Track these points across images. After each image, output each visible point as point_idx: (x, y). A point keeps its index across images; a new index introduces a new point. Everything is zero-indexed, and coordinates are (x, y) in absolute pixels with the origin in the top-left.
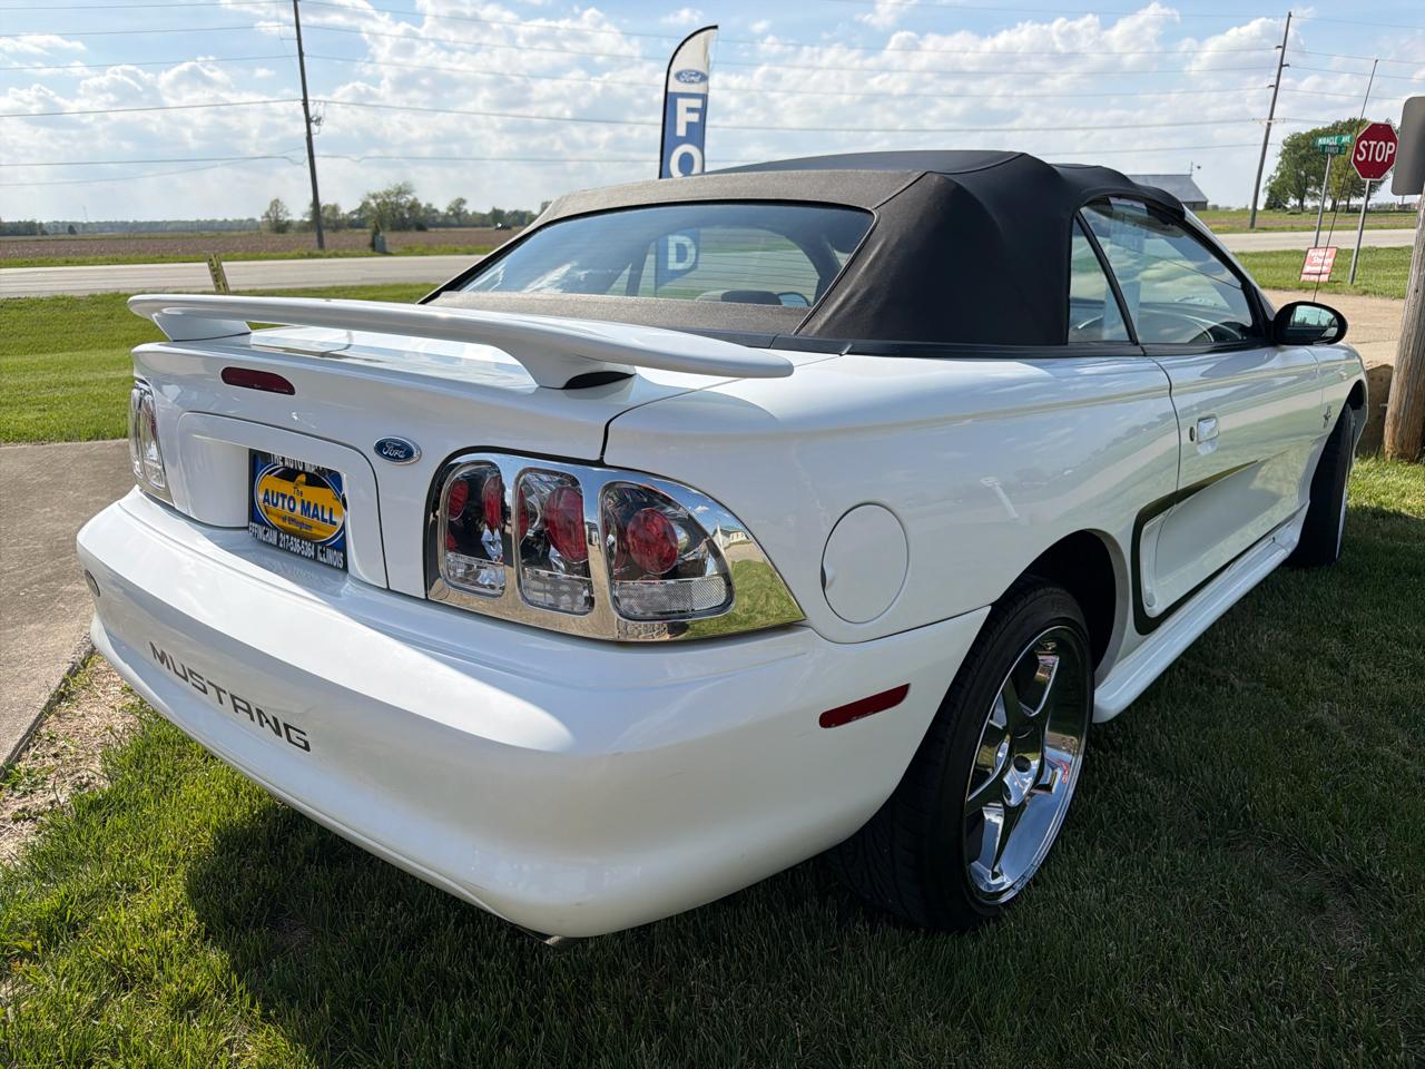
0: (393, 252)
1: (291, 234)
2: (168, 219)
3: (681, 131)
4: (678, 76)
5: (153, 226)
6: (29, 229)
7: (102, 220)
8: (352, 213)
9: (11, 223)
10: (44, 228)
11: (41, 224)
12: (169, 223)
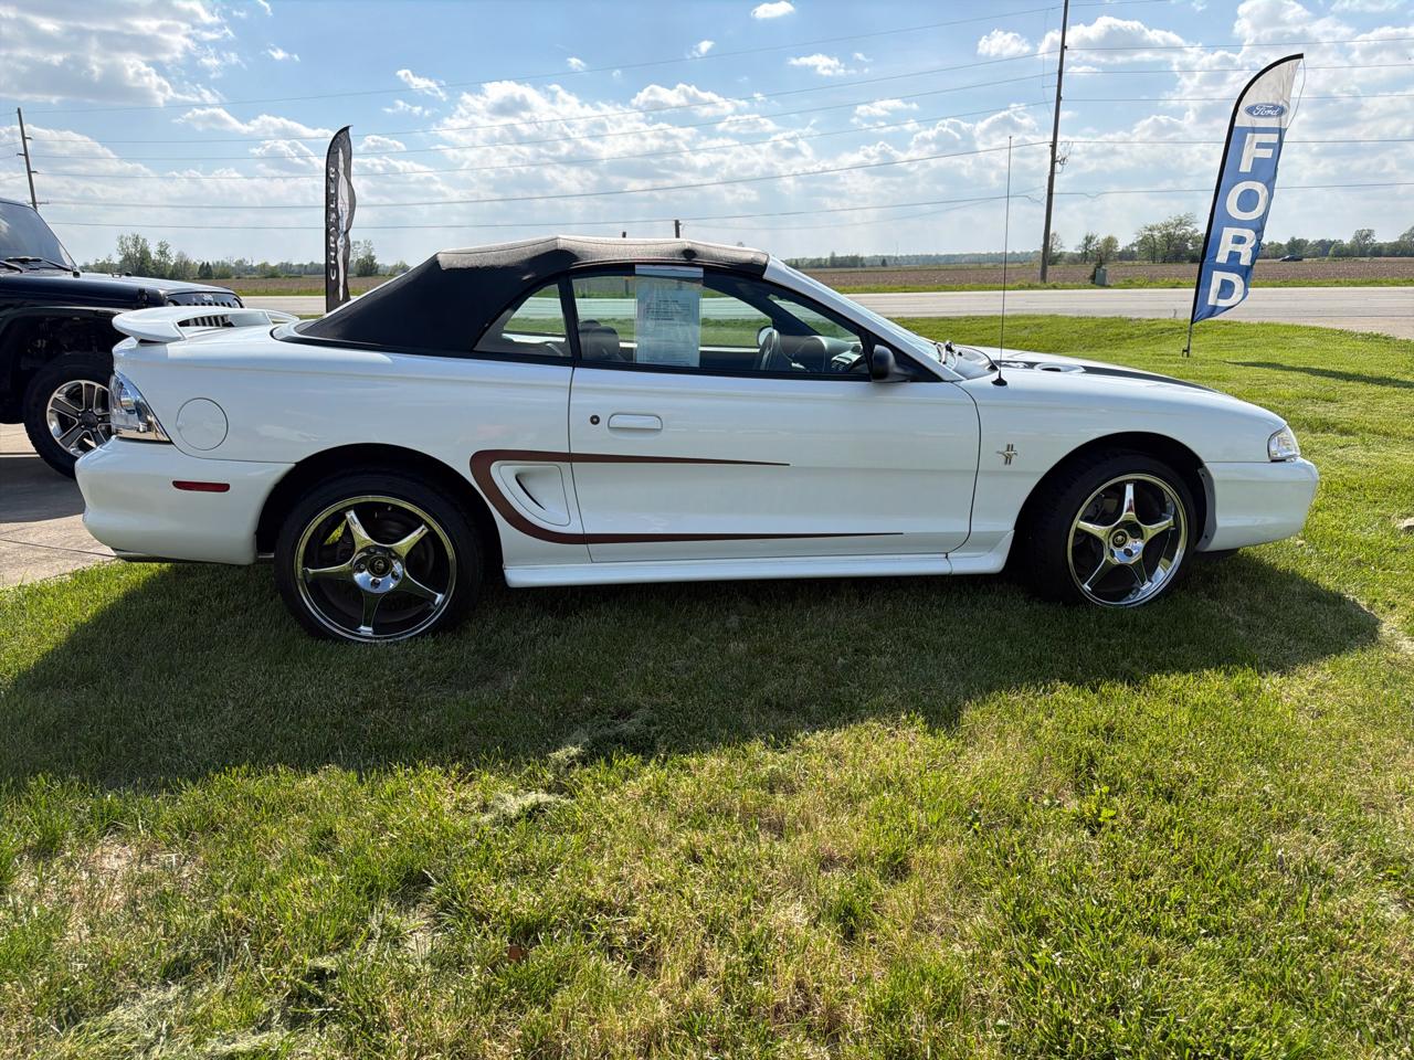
0: (1112, 285)
1: (1061, 265)
2: (964, 253)
3: (1246, 167)
4: (1250, 110)
5: (949, 258)
6: (853, 262)
7: (910, 254)
8: (1133, 245)
9: (842, 258)
10: (865, 261)
11: (862, 258)
12: (964, 256)
